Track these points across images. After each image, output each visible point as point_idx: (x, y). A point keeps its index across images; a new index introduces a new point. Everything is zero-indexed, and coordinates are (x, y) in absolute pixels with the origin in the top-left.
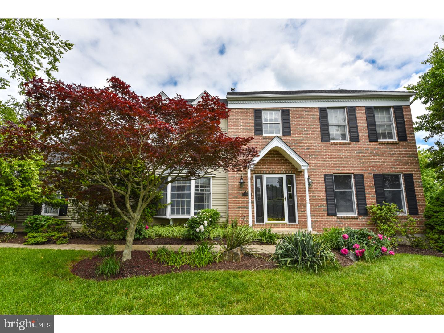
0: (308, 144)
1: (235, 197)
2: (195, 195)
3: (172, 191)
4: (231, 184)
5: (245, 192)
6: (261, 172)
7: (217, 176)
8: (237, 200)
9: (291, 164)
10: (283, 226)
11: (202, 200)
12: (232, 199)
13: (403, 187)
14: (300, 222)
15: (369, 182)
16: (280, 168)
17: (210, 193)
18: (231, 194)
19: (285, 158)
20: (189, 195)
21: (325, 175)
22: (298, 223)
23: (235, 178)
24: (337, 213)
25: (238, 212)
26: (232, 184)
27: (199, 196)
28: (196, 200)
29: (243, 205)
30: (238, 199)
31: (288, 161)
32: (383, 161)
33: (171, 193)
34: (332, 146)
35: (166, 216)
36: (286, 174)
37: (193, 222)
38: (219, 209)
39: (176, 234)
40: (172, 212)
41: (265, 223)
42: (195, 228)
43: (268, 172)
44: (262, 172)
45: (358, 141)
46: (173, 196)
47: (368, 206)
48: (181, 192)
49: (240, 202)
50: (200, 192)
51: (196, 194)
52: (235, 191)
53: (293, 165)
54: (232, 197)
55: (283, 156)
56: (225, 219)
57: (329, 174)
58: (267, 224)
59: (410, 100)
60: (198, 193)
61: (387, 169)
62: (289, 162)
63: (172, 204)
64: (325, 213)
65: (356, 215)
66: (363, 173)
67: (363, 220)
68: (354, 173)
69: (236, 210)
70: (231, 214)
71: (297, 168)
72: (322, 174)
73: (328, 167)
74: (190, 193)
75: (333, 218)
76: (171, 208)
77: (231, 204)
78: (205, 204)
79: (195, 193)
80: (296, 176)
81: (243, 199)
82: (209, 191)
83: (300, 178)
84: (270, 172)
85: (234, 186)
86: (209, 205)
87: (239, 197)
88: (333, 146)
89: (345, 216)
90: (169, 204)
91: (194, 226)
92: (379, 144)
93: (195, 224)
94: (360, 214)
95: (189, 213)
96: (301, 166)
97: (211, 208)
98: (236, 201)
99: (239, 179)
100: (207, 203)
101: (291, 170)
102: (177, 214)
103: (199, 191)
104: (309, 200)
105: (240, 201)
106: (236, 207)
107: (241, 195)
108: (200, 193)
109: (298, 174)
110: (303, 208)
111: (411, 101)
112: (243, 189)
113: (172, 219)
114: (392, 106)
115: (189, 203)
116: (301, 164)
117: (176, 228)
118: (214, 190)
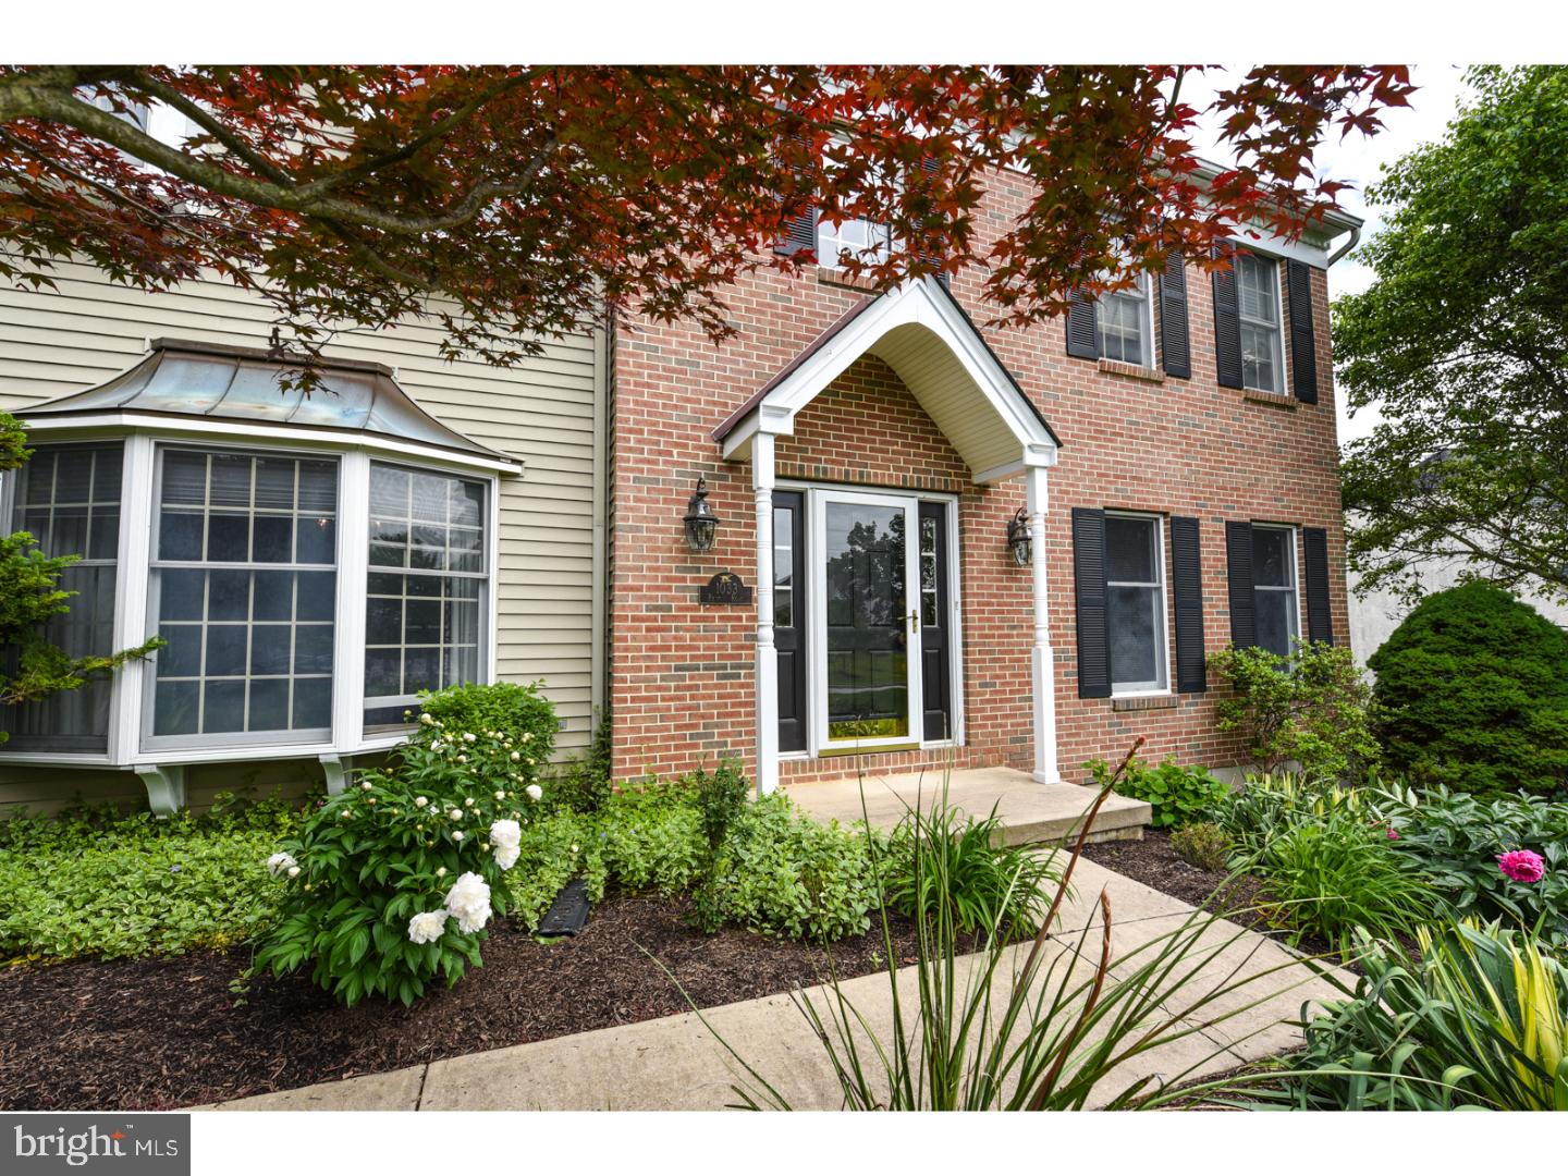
0: (1018, 353)
1: (656, 608)
2: (371, 588)
3: (163, 556)
4: (631, 529)
5: (717, 578)
6: (801, 468)
7: (529, 477)
8: (668, 629)
9: (947, 442)
10: (903, 762)
11: (426, 623)
12: (635, 619)
13: (1297, 580)
14: (976, 735)
15: (1213, 551)
16: (895, 456)
17: (486, 581)
18: (632, 588)
19: (920, 407)
20: (322, 593)
21: (1076, 513)
22: (962, 743)
23: (660, 491)
24: (1114, 686)
25: (671, 699)
26: (638, 529)
27: (404, 597)
28: (380, 624)
29: (705, 657)
30: (675, 618)
31: (933, 424)
32: (1252, 472)
33: (153, 570)
34: (1103, 379)
35: (104, 750)
36: (921, 495)
37: (376, 834)
38: (550, 682)
39: (187, 918)
40: (169, 715)
41: (814, 754)
42: (399, 905)
43: (837, 472)
44: (810, 469)
45: (1184, 374)
46: (173, 592)
47: (1209, 654)
48: (250, 565)
49: (682, 639)
50: (407, 570)
51: (375, 583)
52: (657, 569)
53: (954, 451)
54: (637, 608)
55: (912, 397)
56: (585, 740)
57: (1092, 506)
58: (825, 755)
59: (1329, 247)
60: (400, 577)
61: (1261, 507)
62: (936, 433)
63: (169, 652)
64: (1072, 689)
65: (1168, 692)
66: (1196, 516)
67: (1191, 711)
68: (1172, 514)
69: (659, 689)
70: (629, 710)
71: (968, 469)
72: (1066, 507)
73: (1088, 474)
74: (332, 576)
75: (1099, 710)
76: (159, 685)
77: (626, 649)
78: (448, 651)
79: (371, 576)
80: (960, 507)
81: (704, 619)
82: (477, 569)
83: (979, 516)
84: (847, 472)
85: (650, 539)
86: (473, 661)
87: (680, 609)
88: (1106, 384)
89: (1138, 700)
90: (136, 656)
91: (381, 877)
92: (1246, 399)
93: (388, 852)
94: (1182, 686)
95: (318, 713)
96: (1022, 447)
97: (492, 682)
98: (658, 629)
99: (678, 502)
100: (455, 645)
101: (943, 473)
102: (210, 728)
103: (401, 564)
104: (1052, 627)
105: (687, 630)
106: (659, 669)
107: (690, 599)
108: (410, 577)
109: (973, 499)
110: (988, 669)
111: (1330, 253)
112: (705, 561)
113: (169, 770)
114: (1281, 259)
115: (321, 645)
116: (1025, 440)
117: (200, 846)
118: (508, 563)
